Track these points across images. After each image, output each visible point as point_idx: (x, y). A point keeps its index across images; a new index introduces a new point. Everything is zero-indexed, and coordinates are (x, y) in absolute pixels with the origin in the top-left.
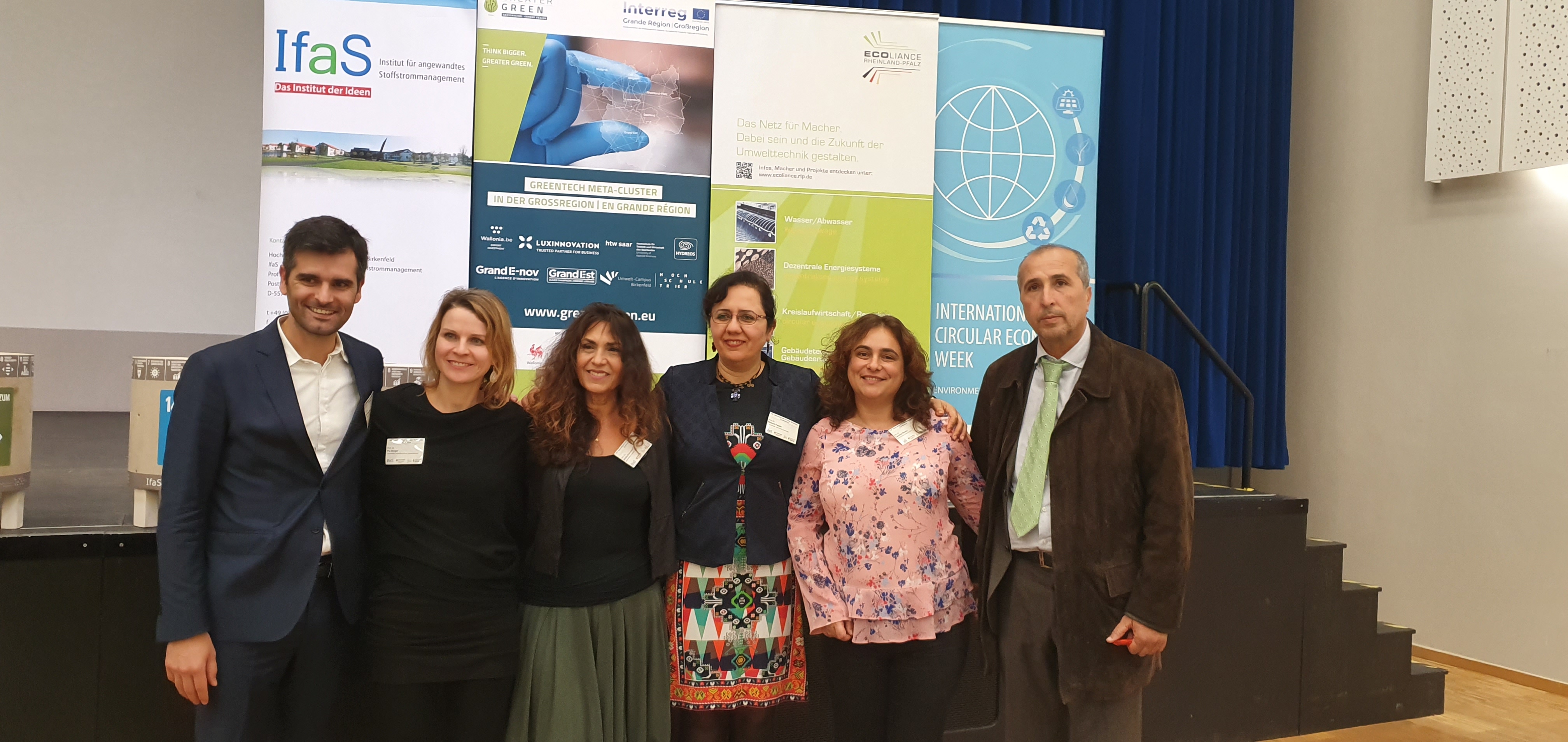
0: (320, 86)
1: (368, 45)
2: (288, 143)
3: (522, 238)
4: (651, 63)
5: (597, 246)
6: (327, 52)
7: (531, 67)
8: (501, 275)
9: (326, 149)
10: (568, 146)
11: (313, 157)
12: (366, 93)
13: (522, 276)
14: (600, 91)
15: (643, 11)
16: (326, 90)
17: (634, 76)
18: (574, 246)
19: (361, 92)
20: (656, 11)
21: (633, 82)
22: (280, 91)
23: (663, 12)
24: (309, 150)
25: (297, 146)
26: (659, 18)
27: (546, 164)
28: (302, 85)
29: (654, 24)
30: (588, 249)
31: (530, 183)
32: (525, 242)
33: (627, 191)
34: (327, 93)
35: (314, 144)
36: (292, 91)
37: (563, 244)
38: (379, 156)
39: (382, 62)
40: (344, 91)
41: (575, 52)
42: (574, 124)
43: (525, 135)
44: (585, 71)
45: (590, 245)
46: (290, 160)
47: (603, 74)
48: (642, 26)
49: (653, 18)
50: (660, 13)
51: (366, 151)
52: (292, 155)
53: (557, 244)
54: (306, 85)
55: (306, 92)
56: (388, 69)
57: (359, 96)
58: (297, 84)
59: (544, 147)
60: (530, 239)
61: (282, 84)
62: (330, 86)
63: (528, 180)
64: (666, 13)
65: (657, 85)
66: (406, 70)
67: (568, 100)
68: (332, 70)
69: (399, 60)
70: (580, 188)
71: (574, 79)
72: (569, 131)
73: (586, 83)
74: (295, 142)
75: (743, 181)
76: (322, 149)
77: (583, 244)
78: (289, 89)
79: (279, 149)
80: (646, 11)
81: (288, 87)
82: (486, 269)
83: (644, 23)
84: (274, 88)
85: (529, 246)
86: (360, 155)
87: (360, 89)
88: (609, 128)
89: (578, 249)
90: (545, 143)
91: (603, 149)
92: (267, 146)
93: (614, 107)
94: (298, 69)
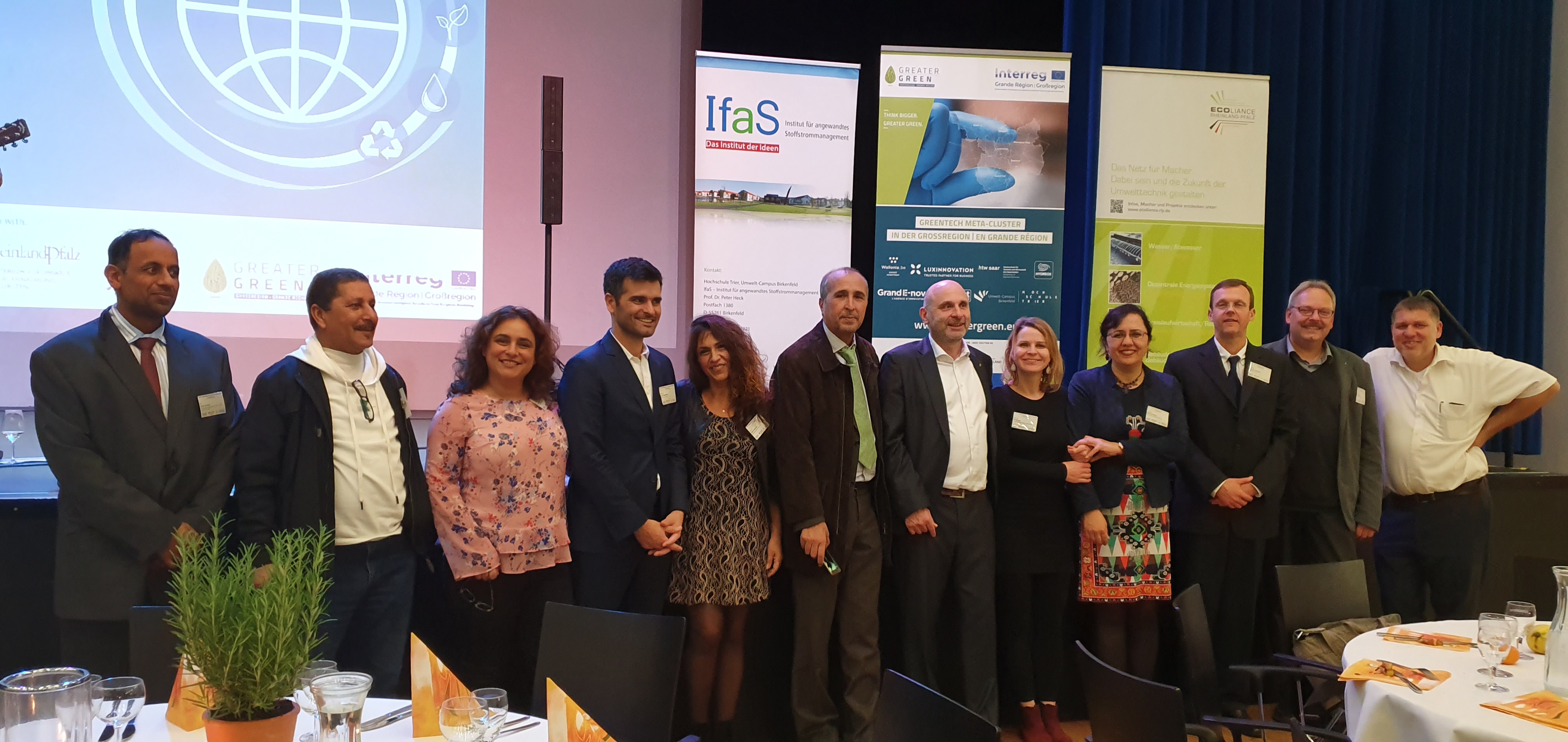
0: (741, 143)
1: (776, 109)
2: (717, 191)
3: (913, 266)
4: (1016, 118)
5: (972, 270)
6: (746, 115)
7: (921, 126)
8: (897, 296)
9: (746, 195)
10: (950, 189)
11: (736, 202)
12: (774, 149)
13: (913, 297)
14: (976, 143)
15: (1011, 75)
16: (746, 147)
17: (1003, 129)
18: (953, 270)
19: (772, 149)
20: (1022, 75)
21: (1002, 134)
22: (711, 147)
23: (1027, 75)
24: (733, 196)
25: (725, 193)
26: (1024, 81)
27: (932, 205)
28: (727, 142)
29: (1020, 85)
30: (965, 273)
31: (919, 221)
32: (915, 269)
33: (996, 224)
34: (746, 150)
35: (737, 192)
36: (719, 148)
37: (945, 270)
38: (785, 201)
39: (787, 123)
40: (758, 148)
41: (956, 112)
42: (955, 171)
43: (916, 182)
44: (965, 128)
45: (967, 270)
46: (719, 204)
47: (978, 129)
48: (1011, 88)
49: (1019, 80)
50: (1025, 76)
51: (776, 197)
52: (721, 201)
53: (940, 270)
54: (730, 142)
55: (730, 149)
56: (792, 129)
57: (770, 151)
58: (724, 142)
59: (931, 191)
60: (919, 266)
61: (712, 141)
62: (749, 144)
63: (918, 219)
64: (1030, 76)
65: (1021, 136)
66: (806, 130)
67: (950, 152)
68: (750, 130)
69: (801, 122)
70: (959, 223)
71: (955, 135)
72: (951, 178)
73: (965, 137)
74: (723, 189)
75: (1116, 215)
76: (743, 195)
77: (961, 269)
78: (718, 146)
79: (711, 195)
80: (1014, 75)
81: (717, 144)
82: (885, 292)
83: (1012, 85)
84: (705, 145)
85: (919, 272)
86: (771, 200)
87: (770, 146)
88: (983, 173)
89: (957, 273)
90: (931, 188)
91: (977, 190)
92: (700, 192)
93: (987, 156)
94: (724, 129)
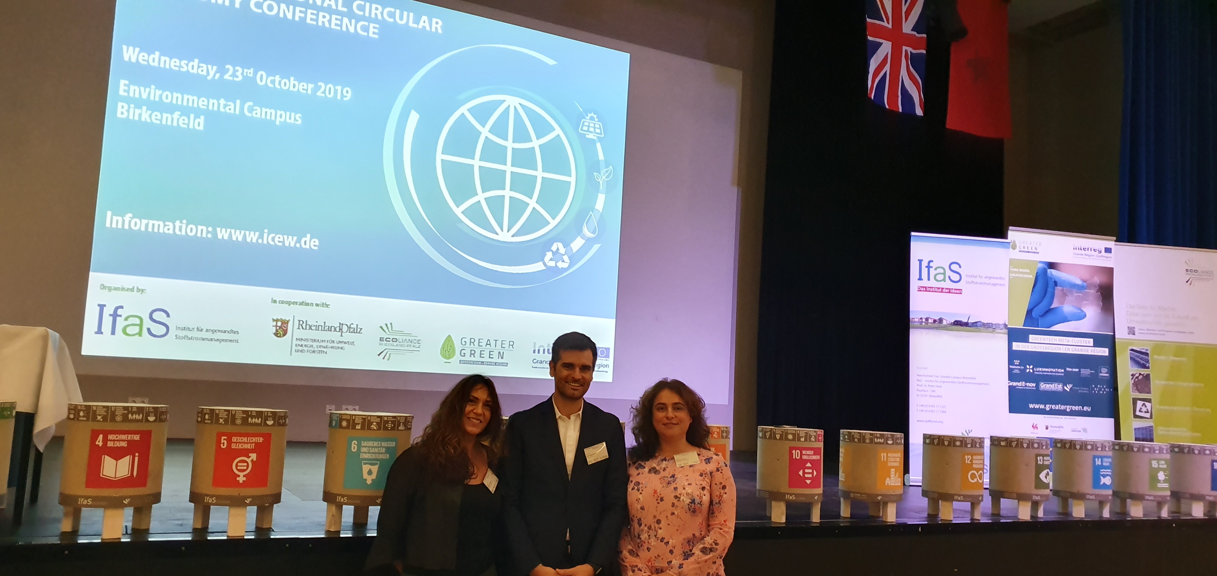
0: (939, 288)
1: (960, 267)
2: (925, 317)
3: (1028, 367)
5: (1063, 371)
6: (942, 271)
8: (1019, 386)
9: (942, 320)
10: (1049, 319)
11: (936, 324)
12: (959, 291)
13: (1028, 387)
14: (1063, 290)
15: (1082, 249)
17: (1079, 282)
18: (1052, 370)
20: (1088, 249)
21: (1078, 285)
22: (920, 291)
23: (1091, 249)
24: (935, 321)
25: (929, 319)
26: (1089, 252)
27: (1038, 327)
28: (931, 288)
29: (1087, 255)
30: (1059, 373)
31: (1032, 338)
32: (1029, 369)
33: (1076, 342)
34: (942, 292)
35: (937, 318)
36: (926, 291)
37: (1047, 370)
38: (966, 324)
39: (967, 276)
40: (949, 291)
41: (1052, 270)
42: (1051, 307)
43: (1029, 313)
44: (1056, 280)
45: (1060, 370)
46: (927, 326)
47: (1064, 281)
48: (1082, 256)
49: (1086, 252)
50: (1089, 250)
51: (960, 322)
53: (1044, 370)
55: (933, 291)
56: (970, 280)
57: (957, 293)
58: (928, 287)
59: (1038, 319)
60: (1031, 367)
61: (921, 287)
62: (943, 288)
64: (1092, 250)
66: (978, 280)
67: (1048, 295)
68: (944, 280)
69: (975, 275)
70: (1055, 340)
71: (1051, 284)
72: (1049, 311)
73: (1057, 286)
77: (1056, 369)
80: (1084, 249)
81: (924, 288)
82: (1012, 383)
83: (1083, 255)
84: (917, 289)
85: (1031, 371)
86: (957, 323)
88: (1068, 308)
89: (1054, 372)
90: (1038, 317)
91: (1065, 320)
92: (913, 318)
93: (1069, 298)
94: (929, 279)
